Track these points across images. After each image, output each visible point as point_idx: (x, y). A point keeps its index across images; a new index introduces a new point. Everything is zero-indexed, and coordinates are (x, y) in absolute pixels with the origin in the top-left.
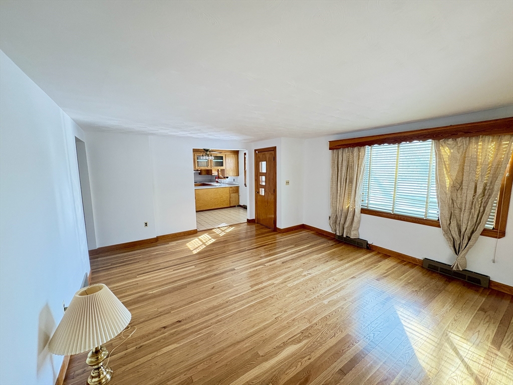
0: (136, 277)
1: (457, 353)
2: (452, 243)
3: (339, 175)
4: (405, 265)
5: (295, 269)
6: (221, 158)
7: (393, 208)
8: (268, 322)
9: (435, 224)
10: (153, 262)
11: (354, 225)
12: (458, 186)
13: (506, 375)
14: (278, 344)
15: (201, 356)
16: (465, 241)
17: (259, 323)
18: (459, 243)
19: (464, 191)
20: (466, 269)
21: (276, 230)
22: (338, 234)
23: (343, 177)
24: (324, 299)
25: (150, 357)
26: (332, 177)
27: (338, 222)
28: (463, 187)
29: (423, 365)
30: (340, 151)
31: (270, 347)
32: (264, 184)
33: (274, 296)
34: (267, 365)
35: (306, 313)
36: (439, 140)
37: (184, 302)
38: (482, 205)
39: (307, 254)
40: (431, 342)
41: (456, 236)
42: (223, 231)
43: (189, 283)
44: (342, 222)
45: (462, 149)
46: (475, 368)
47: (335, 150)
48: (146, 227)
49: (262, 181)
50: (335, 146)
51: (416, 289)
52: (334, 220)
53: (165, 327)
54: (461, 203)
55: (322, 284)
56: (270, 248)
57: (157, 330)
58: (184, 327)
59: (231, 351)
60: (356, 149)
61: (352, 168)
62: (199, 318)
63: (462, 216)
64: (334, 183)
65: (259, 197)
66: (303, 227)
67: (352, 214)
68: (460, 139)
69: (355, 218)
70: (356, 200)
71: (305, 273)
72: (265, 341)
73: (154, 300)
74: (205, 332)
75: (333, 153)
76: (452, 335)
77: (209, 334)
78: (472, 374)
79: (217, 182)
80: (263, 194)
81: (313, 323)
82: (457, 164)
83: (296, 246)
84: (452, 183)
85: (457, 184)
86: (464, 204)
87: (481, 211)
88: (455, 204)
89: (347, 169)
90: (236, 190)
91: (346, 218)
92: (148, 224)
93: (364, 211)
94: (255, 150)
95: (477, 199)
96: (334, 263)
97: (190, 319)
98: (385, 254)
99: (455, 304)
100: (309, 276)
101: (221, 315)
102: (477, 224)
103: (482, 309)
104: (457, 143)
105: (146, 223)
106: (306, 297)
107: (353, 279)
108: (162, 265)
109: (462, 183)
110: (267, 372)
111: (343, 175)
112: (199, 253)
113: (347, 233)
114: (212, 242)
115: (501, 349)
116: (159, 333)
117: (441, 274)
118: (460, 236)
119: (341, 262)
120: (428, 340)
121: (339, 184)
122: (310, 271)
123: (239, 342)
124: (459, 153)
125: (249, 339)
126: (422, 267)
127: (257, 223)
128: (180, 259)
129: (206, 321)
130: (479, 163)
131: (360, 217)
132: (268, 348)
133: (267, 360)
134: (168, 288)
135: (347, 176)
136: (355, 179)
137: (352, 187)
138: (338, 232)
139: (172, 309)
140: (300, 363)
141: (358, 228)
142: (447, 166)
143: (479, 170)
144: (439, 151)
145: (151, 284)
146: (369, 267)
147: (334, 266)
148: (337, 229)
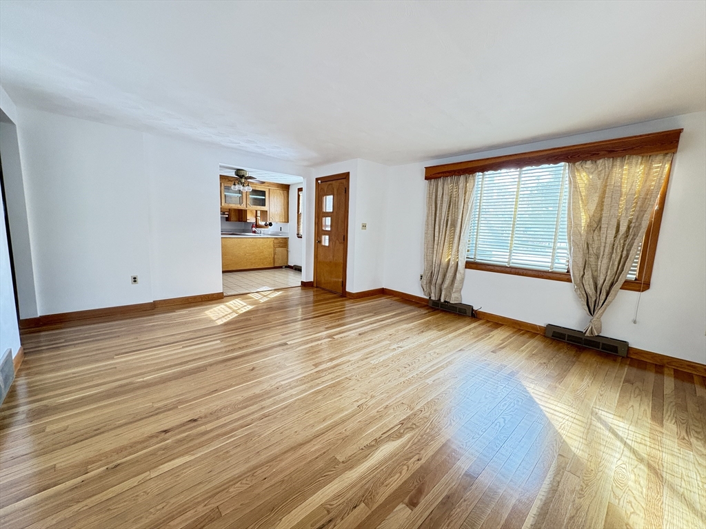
0: (113, 358)
1: (616, 435)
2: (586, 299)
3: (438, 215)
4: (523, 334)
5: (378, 342)
6: (263, 193)
7: (510, 259)
8: (346, 413)
9: (565, 277)
10: (146, 337)
11: (455, 285)
12: (596, 225)
13: (681, 456)
14: (368, 442)
15: (236, 472)
16: (603, 297)
17: (332, 415)
18: (594, 299)
19: (603, 230)
20: (601, 334)
21: (345, 295)
22: (433, 298)
23: (443, 218)
24: (426, 377)
25: (134, 481)
26: (428, 219)
27: (434, 282)
28: (603, 226)
29: (579, 453)
30: (440, 182)
31: (354, 447)
32: (329, 229)
33: (351, 376)
34: (353, 475)
35: (404, 397)
36: (574, 163)
37: (203, 392)
38: (625, 248)
39: (393, 324)
40: (580, 423)
41: (591, 291)
42: (265, 296)
43: (211, 365)
44: (439, 281)
45: (603, 175)
46: (643, 450)
47: (433, 180)
48: (135, 285)
49: (326, 226)
50: (434, 174)
51: (544, 361)
52: (429, 278)
53: (166, 431)
54: (599, 248)
55: (420, 359)
56: (338, 317)
57: (151, 437)
58: (203, 428)
59: (290, 458)
60: (462, 178)
61: (456, 205)
62: (230, 413)
63: (599, 263)
64: (430, 227)
65: (320, 249)
66: (383, 292)
67: (453, 269)
68: (601, 161)
69: (458, 275)
70: (460, 250)
71: (395, 346)
72: (346, 440)
73: (145, 390)
74: (240, 433)
75: (430, 184)
76: (603, 413)
77: (249, 437)
78: (641, 460)
79: (255, 232)
80: (327, 244)
81: (416, 409)
82: (597, 195)
83: (376, 314)
84: (588, 221)
85: (594, 222)
86: (602, 249)
87: (624, 256)
88: (590, 248)
89: (449, 206)
90: (284, 243)
91: (445, 276)
92: (138, 280)
93: (471, 265)
94: (317, 179)
95: (620, 241)
96: (432, 334)
97: (214, 415)
98: (496, 322)
99: (595, 376)
100: (400, 349)
101: (269, 407)
102: (619, 272)
103: (627, 381)
104: (597, 166)
105: (135, 278)
106: (400, 377)
107: (461, 353)
108: (162, 341)
109: (600, 220)
110: (355, 486)
111: (443, 215)
112: (226, 324)
113: (446, 296)
114: (247, 309)
115: (665, 426)
116: (155, 440)
117: (569, 344)
118: (596, 292)
119: (442, 332)
120: (575, 421)
121: (437, 227)
122: (400, 344)
123: (301, 445)
124: (599, 179)
125: (319, 439)
126: (545, 336)
127: (317, 287)
128: (195, 331)
129: (242, 418)
130: (624, 193)
131: (464, 274)
132: (351, 450)
133: (351, 468)
134: (174, 373)
135: (448, 217)
136: (460, 220)
137: (454, 233)
138: (433, 295)
139: (180, 402)
140: (405, 467)
141: (461, 289)
142: (583, 197)
143: (623, 203)
144: (574, 177)
145: (140, 368)
146: (479, 337)
147: (432, 337)
148: (433, 291)
